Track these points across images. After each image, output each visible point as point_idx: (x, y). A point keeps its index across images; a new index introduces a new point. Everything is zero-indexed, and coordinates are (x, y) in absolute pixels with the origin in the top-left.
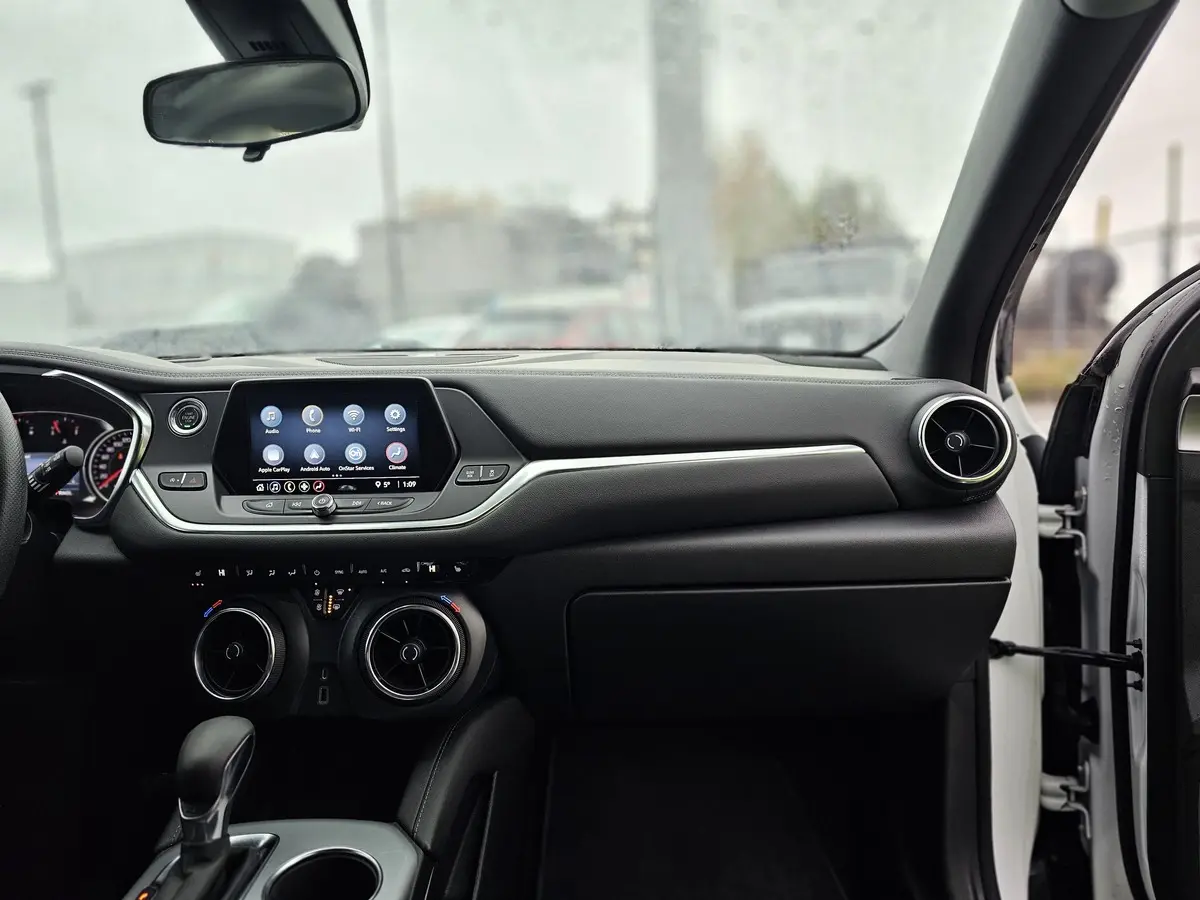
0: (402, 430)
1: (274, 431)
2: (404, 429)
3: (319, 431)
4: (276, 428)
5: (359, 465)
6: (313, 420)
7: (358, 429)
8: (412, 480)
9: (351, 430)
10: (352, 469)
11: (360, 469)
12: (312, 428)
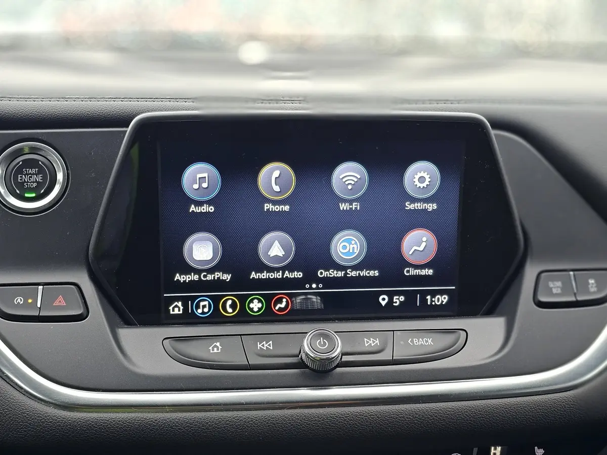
0: (432, 207)
1: (205, 209)
2: (435, 206)
3: (287, 208)
4: (209, 203)
5: (354, 268)
6: (277, 188)
7: (355, 206)
8: (442, 293)
9: (343, 206)
10: (340, 274)
11: (354, 274)
12: (275, 203)
